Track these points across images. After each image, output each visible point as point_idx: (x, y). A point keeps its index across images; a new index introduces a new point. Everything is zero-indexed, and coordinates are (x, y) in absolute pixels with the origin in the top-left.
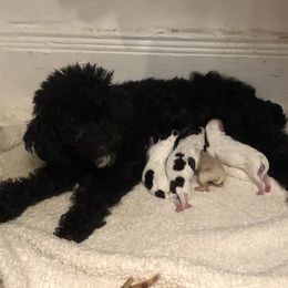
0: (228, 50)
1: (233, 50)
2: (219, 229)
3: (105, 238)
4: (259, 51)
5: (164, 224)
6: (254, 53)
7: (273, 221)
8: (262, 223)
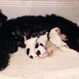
0: (61, 4)
1: (63, 4)
2: (56, 69)
3: (13, 72)
4: (72, 5)
5: (35, 67)
6: (70, 5)
7: (76, 66)
8: (72, 67)
